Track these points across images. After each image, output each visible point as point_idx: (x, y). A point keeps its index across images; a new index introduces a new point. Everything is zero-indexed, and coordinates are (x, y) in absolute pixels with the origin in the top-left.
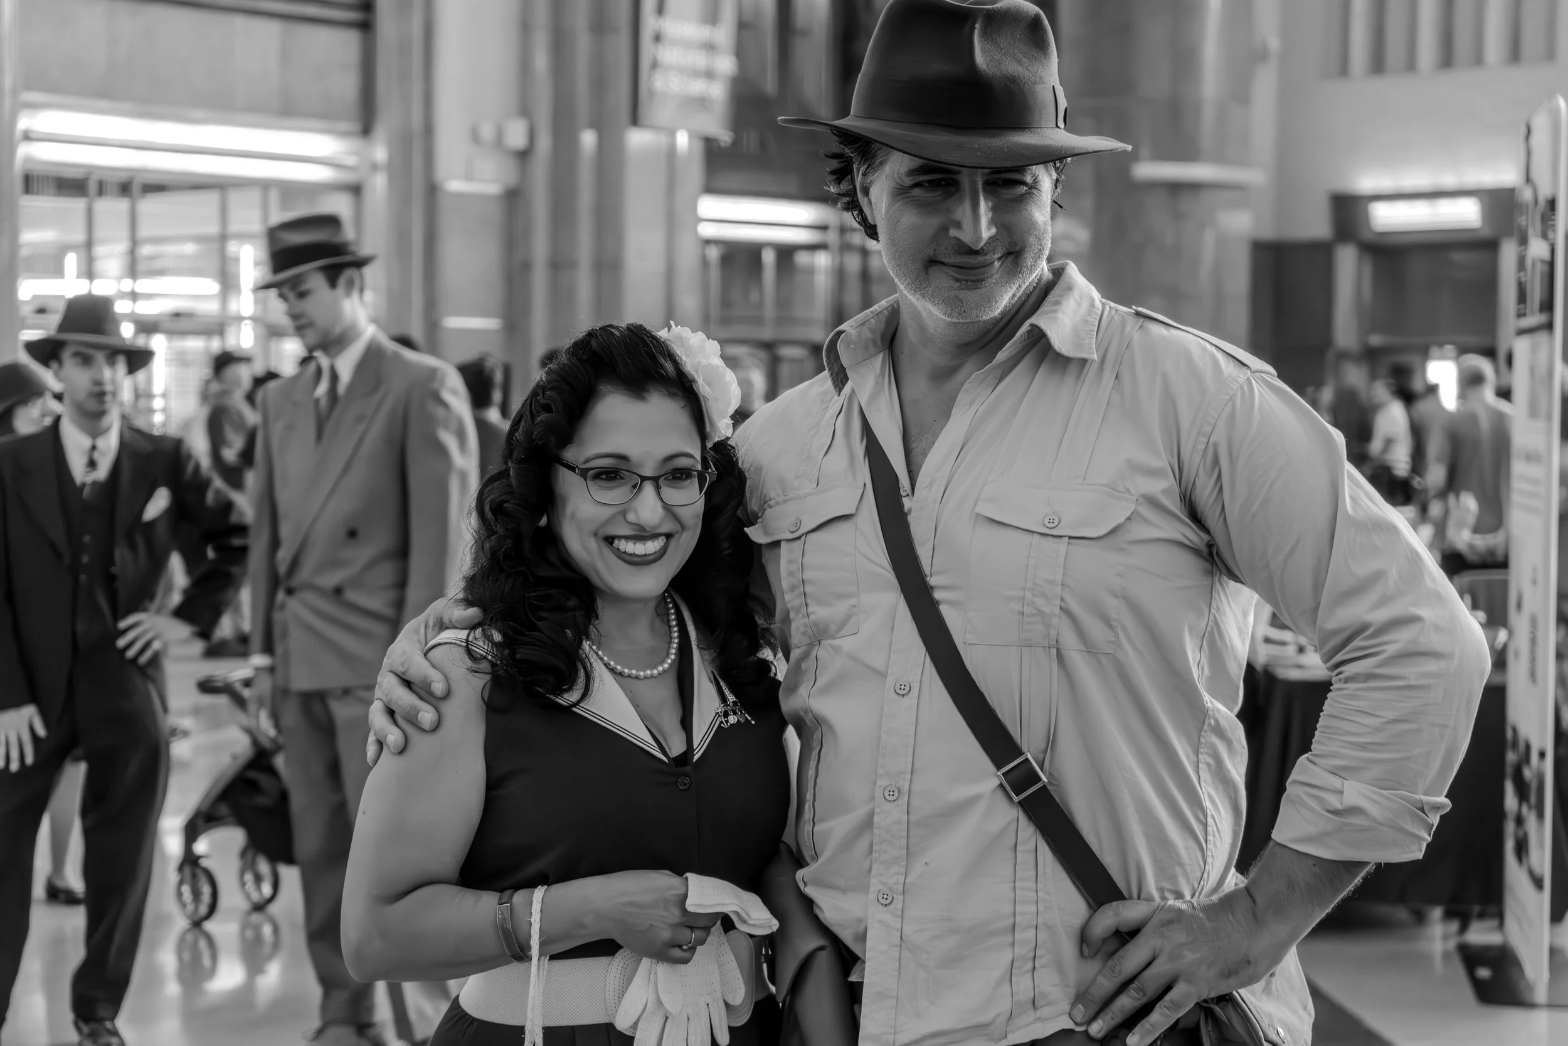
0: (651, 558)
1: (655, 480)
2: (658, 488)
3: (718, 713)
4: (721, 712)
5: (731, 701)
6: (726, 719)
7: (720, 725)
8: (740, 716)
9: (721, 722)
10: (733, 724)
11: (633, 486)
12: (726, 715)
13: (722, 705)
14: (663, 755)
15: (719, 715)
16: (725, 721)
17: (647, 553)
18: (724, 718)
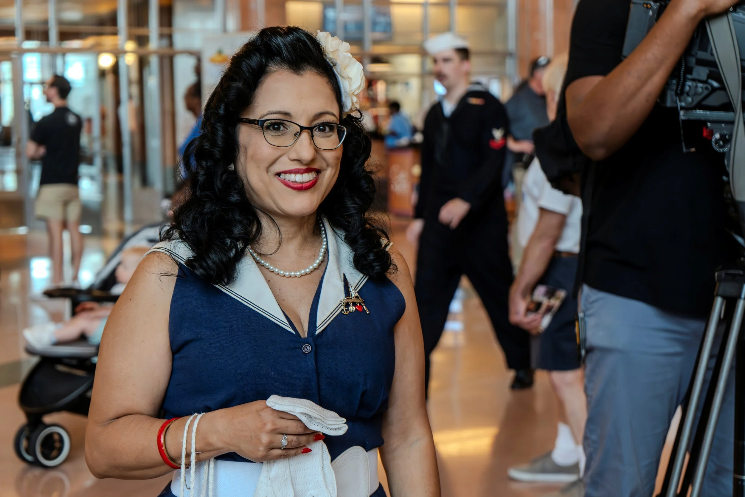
0: (307, 184)
1: (310, 129)
2: (312, 136)
3: (342, 303)
4: (344, 303)
5: (353, 295)
6: (346, 309)
7: (341, 312)
8: (358, 307)
9: (343, 310)
10: (352, 312)
11: (295, 135)
12: (347, 305)
13: (346, 298)
14: (292, 329)
15: (342, 305)
16: (346, 310)
17: (304, 181)
18: (345, 308)
